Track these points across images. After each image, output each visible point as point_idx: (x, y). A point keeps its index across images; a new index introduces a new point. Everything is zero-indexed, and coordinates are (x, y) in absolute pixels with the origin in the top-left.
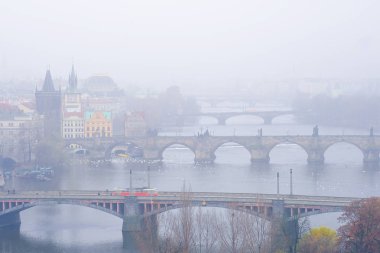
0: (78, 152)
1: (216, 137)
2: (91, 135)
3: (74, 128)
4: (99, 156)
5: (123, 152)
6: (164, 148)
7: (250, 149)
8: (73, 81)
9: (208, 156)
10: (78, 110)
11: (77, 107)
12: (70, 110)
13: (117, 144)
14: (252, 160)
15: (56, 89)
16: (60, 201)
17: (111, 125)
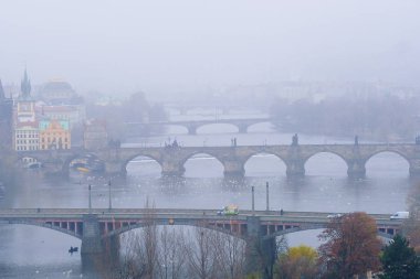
0: (32, 167)
1: (185, 148)
2: (46, 147)
3: (28, 139)
4: (56, 170)
5: (82, 165)
6: (127, 161)
7: (223, 160)
8: (26, 87)
9: (177, 169)
10: (32, 120)
11: (30, 116)
12: (22, 120)
13: (76, 157)
14: (226, 173)
15: (7, 96)
16: (11, 221)
17: (68, 136)
